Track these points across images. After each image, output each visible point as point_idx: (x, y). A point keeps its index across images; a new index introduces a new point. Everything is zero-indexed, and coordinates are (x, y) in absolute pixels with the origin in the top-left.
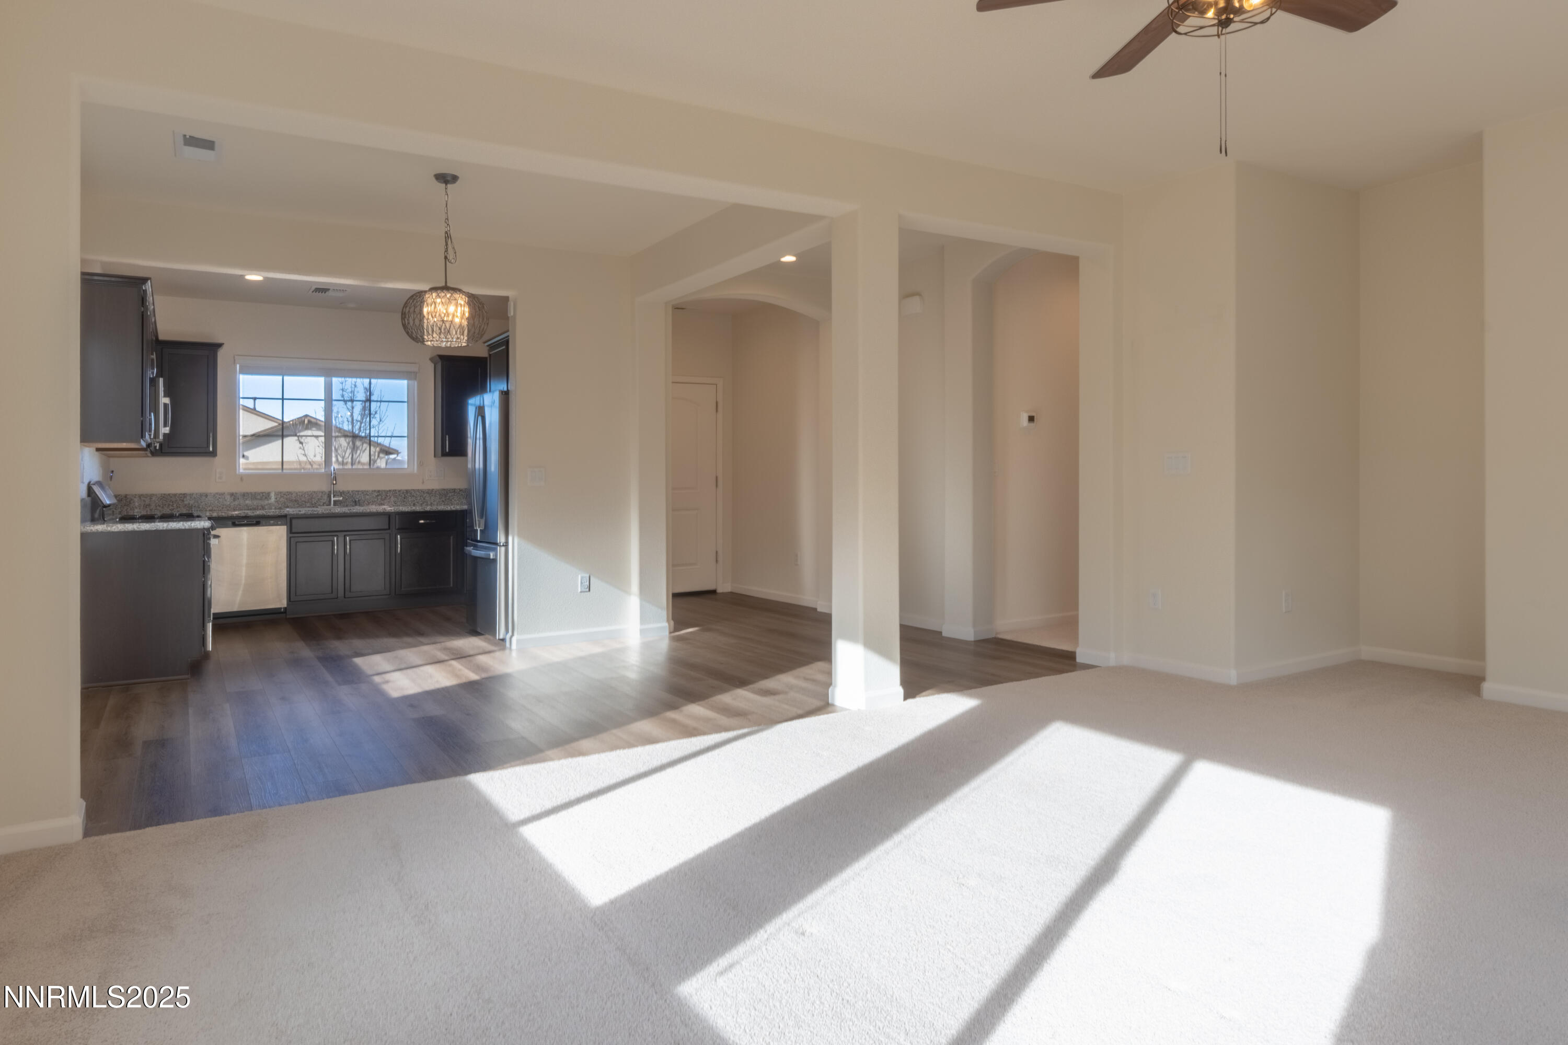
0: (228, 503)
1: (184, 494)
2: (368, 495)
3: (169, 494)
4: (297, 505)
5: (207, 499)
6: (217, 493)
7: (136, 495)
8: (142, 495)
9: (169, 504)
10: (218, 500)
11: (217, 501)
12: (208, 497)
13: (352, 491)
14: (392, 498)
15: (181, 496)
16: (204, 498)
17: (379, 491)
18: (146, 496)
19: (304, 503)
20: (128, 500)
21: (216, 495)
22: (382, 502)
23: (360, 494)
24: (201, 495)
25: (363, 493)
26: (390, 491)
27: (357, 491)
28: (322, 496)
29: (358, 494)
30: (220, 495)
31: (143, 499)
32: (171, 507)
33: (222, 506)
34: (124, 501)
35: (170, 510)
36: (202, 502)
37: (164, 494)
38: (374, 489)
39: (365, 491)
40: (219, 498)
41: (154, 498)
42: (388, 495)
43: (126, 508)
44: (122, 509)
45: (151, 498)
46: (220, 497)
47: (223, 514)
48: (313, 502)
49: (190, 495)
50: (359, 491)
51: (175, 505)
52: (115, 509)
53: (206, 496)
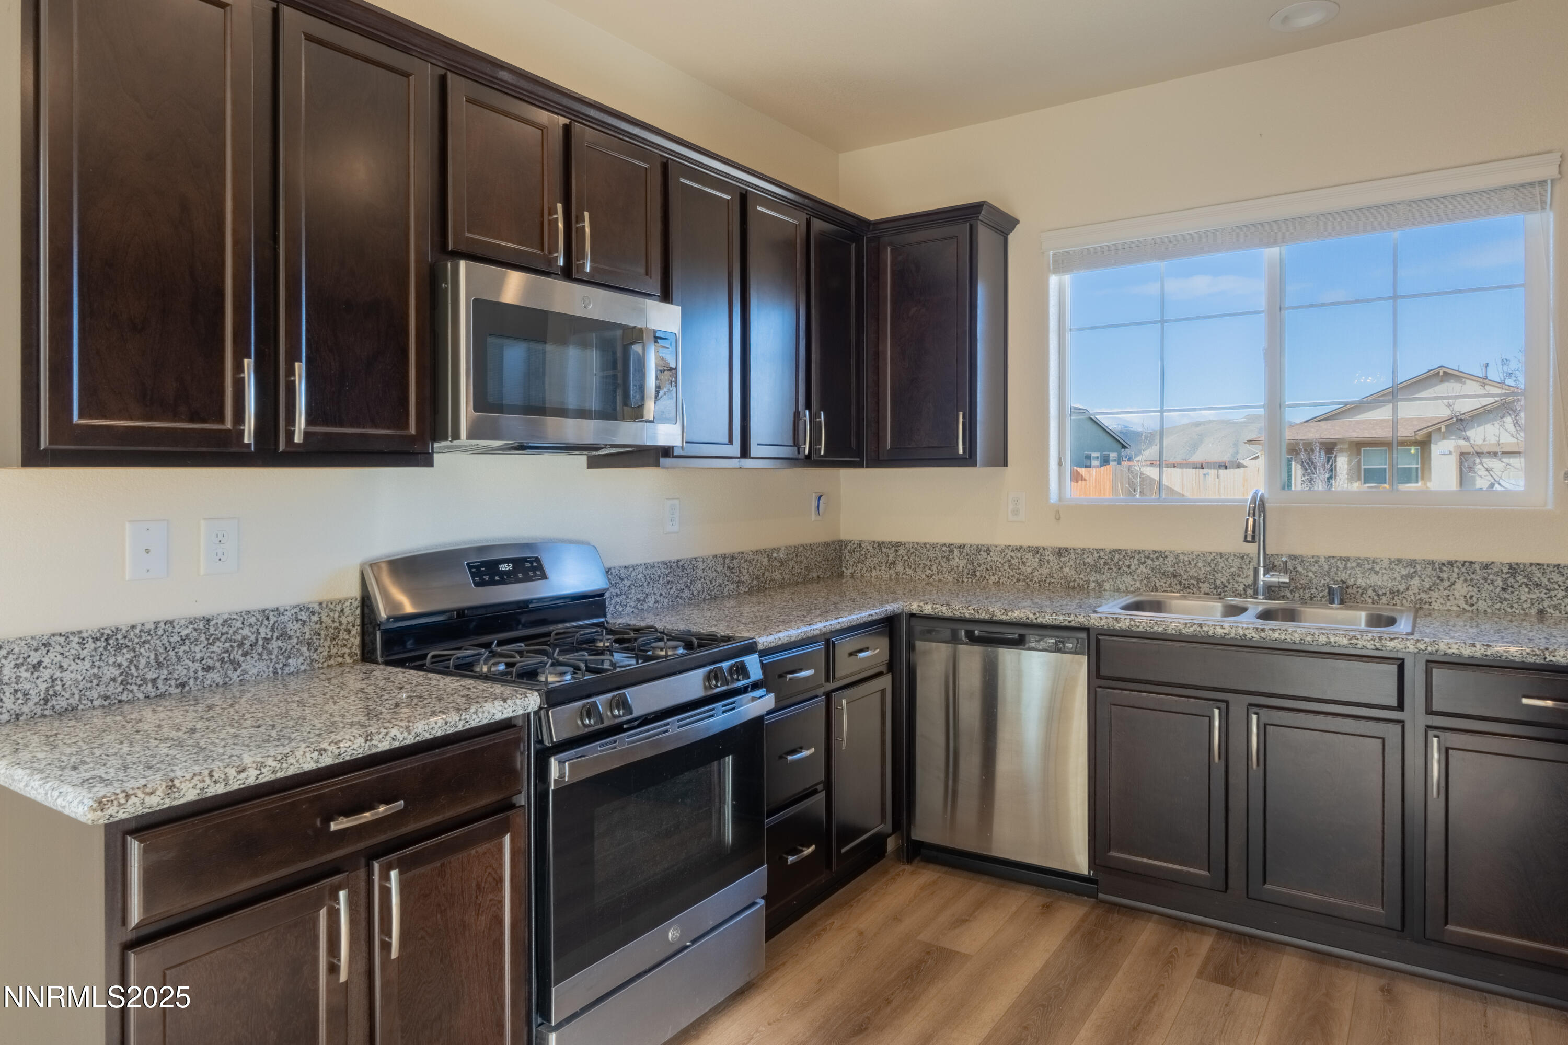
0: (1029, 570)
1: (950, 545)
2: (1377, 573)
3: (925, 544)
4: (1178, 587)
5: (989, 558)
6: (1008, 547)
7: (874, 542)
8: (883, 543)
9: (925, 565)
10: (1009, 561)
11: (1006, 565)
12: (991, 554)
13: (1328, 558)
14: (1458, 585)
15: (944, 548)
16: (984, 554)
17: (1412, 563)
18: (889, 545)
19: (1195, 583)
20: (863, 552)
21: (1007, 551)
22: (1423, 595)
23: (1352, 568)
24: (979, 550)
25: (1359, 565)
26: (1451, 564)
27: (1341, 559)
28: (1240, 568)
29: (1345, 568)
30: (1013, 551)
31: (884, 550)
32: (928, 572)
33: (1016, 576)
34: (858, 553)
35: (927, 576)
36: (979, 565)
37: (918, 544)
38: (1394, 556)
39: (1366, 559)
40: (1012, 557)
41: (902, 551)
42: (1445, 576)
43: (860, 565)
44: (855, 568)
45: (897, 551)
46: (1013, 554)
47: (944, 609)
48: (1218, 583)
49: (959, 547)
50: (1347, 559)
51: (934, 568)
52: (845, 568)
53: (988, 551)
